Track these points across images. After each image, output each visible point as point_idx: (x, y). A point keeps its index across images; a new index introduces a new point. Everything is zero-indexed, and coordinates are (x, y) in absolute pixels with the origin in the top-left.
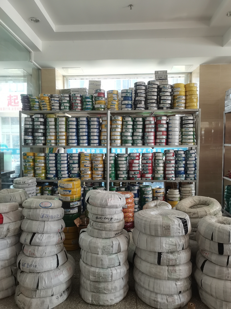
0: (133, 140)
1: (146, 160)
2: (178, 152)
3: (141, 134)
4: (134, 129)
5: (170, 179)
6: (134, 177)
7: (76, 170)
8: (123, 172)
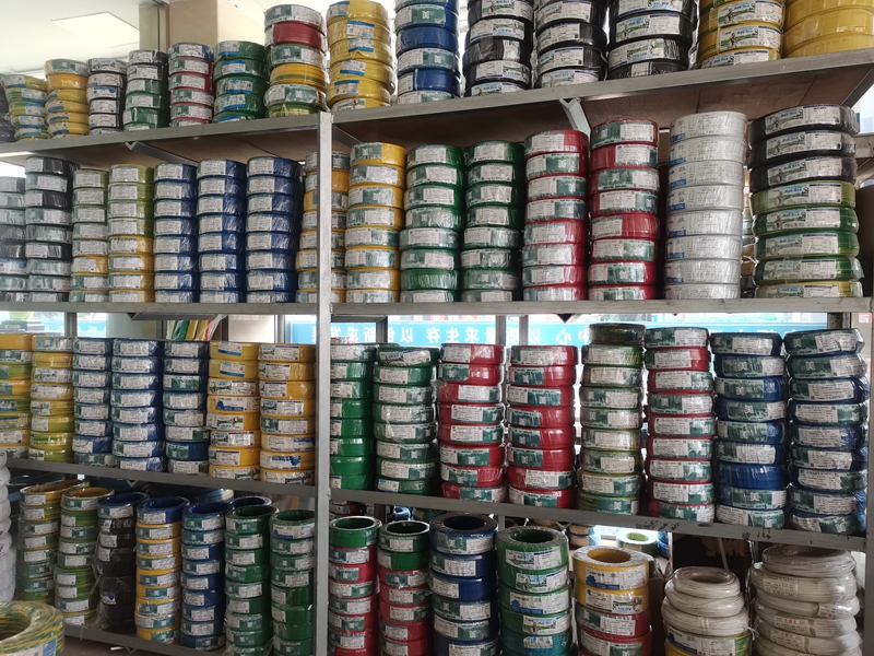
0: (460, 270)
1: (525, 385)
2: (729, 342)
3: (503, 237)
4: (464, 210)
5: (680, 513)
6: (460, 480)
7: (188, 423)
8: (402, 449)
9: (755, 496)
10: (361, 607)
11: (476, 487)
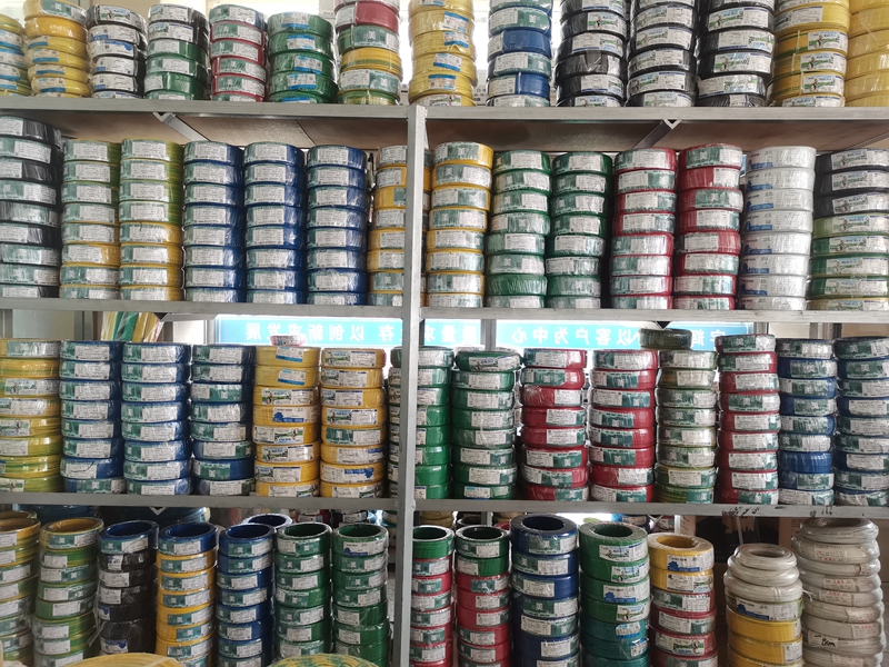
0: (550, 278)
1: (620, 389)
2: (798, 349)
3: (592, 246)
4: (556, 219)
5: (758, 498)
6: (555, 482)
7: (231, 439)
8: (492, 455)
9: (817, 479)
10: (441, 618)
11: (570, 488)
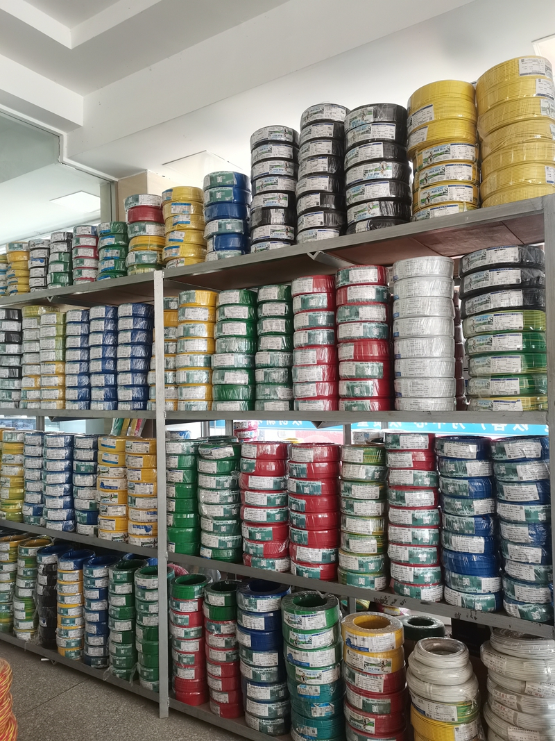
0: (253, 385)
4: (254, 337)
7: (86, 497)
8: (214, 524)
9: (466, 581)
10: (191, 647)
11: (263, 558)
